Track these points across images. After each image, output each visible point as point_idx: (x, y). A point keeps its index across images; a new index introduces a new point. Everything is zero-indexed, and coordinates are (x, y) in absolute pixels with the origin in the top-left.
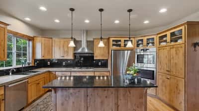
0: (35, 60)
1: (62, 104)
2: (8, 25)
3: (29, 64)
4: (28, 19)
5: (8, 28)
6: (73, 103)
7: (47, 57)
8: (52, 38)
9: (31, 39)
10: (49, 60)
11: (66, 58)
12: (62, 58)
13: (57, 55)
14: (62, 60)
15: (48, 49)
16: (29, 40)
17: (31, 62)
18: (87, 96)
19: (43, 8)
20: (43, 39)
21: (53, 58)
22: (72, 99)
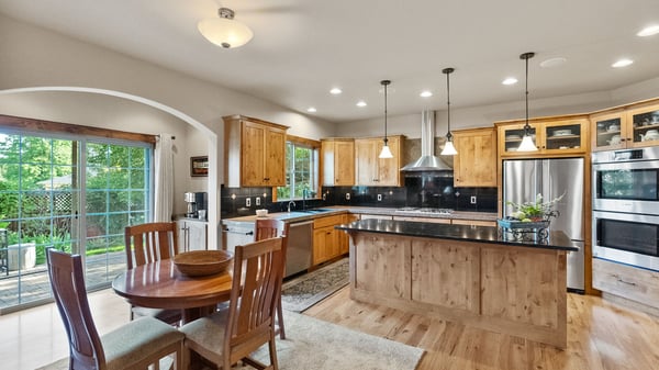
0: (324, 189)
1: (366, 266)
2: (287, 128)
3: (313, 195)
4: (312, 110)
5: (288, 132)
6: (385, 267)
7: (344, 183)
8: (353, 140)
9: (317, 146)
10: (349, 189)
11: (383, 183)
12: (374, 184)
13: (364, 178)
14: (375, 188)
15: (347, 165)
16: (314, 148)
17: (316, 191)
18: (412, 257)
19: (336, 91)
20: (338, 143)
21: (357, 184)
22: (382, 261)
